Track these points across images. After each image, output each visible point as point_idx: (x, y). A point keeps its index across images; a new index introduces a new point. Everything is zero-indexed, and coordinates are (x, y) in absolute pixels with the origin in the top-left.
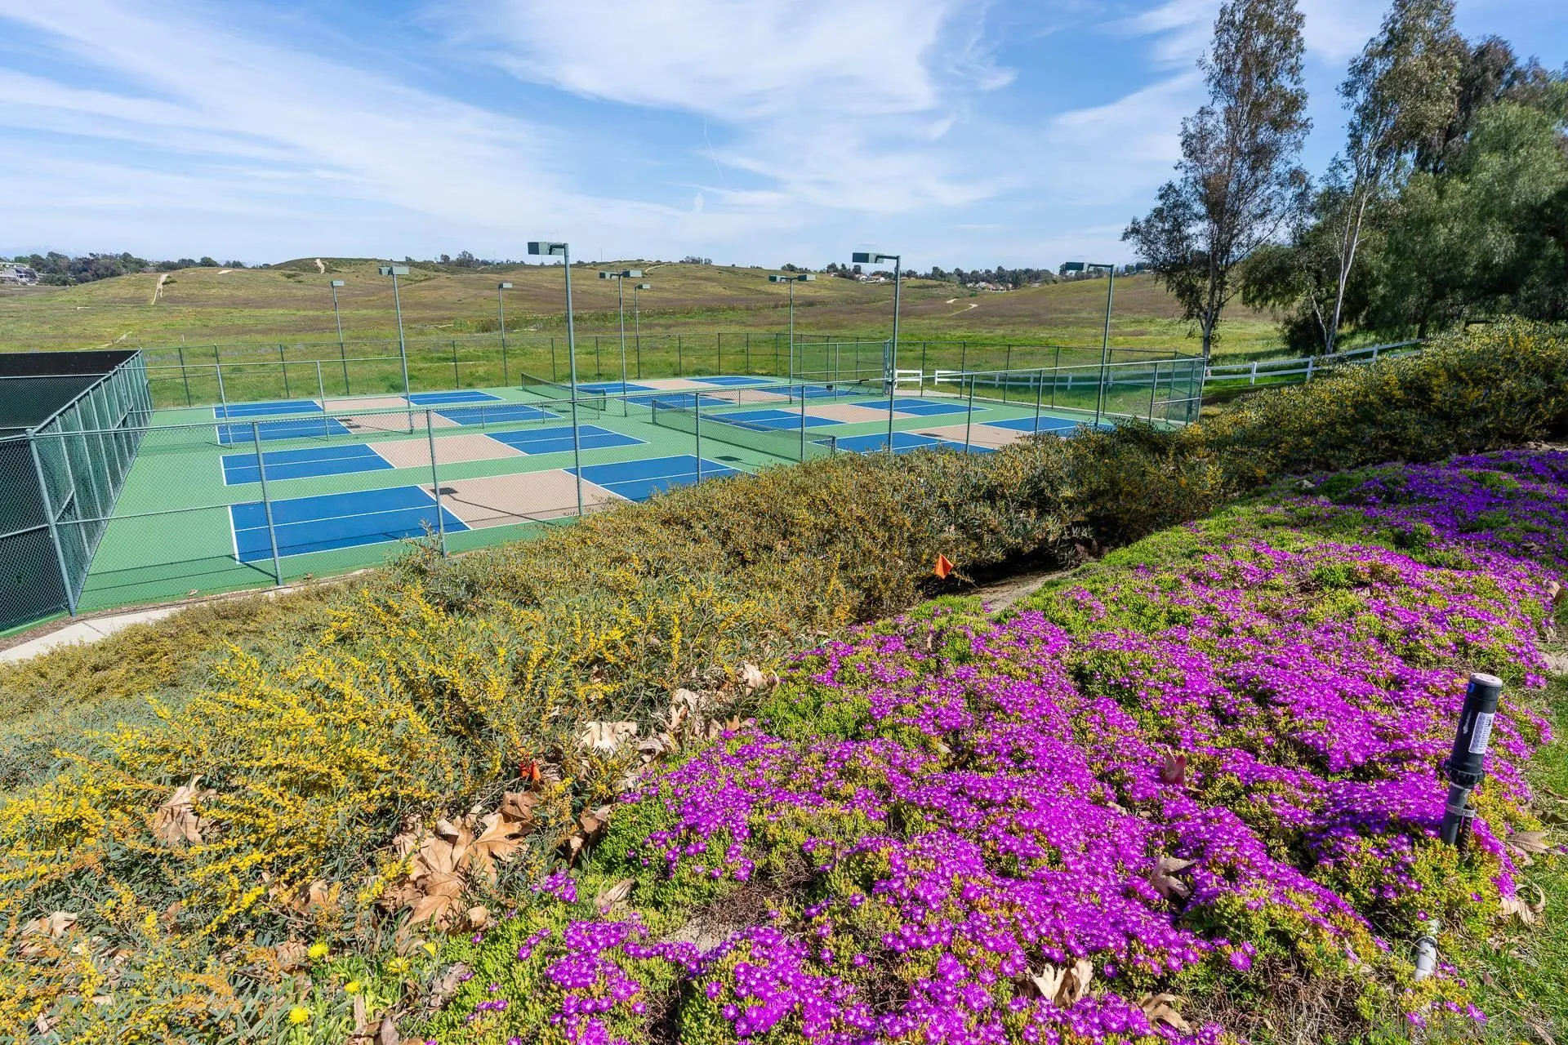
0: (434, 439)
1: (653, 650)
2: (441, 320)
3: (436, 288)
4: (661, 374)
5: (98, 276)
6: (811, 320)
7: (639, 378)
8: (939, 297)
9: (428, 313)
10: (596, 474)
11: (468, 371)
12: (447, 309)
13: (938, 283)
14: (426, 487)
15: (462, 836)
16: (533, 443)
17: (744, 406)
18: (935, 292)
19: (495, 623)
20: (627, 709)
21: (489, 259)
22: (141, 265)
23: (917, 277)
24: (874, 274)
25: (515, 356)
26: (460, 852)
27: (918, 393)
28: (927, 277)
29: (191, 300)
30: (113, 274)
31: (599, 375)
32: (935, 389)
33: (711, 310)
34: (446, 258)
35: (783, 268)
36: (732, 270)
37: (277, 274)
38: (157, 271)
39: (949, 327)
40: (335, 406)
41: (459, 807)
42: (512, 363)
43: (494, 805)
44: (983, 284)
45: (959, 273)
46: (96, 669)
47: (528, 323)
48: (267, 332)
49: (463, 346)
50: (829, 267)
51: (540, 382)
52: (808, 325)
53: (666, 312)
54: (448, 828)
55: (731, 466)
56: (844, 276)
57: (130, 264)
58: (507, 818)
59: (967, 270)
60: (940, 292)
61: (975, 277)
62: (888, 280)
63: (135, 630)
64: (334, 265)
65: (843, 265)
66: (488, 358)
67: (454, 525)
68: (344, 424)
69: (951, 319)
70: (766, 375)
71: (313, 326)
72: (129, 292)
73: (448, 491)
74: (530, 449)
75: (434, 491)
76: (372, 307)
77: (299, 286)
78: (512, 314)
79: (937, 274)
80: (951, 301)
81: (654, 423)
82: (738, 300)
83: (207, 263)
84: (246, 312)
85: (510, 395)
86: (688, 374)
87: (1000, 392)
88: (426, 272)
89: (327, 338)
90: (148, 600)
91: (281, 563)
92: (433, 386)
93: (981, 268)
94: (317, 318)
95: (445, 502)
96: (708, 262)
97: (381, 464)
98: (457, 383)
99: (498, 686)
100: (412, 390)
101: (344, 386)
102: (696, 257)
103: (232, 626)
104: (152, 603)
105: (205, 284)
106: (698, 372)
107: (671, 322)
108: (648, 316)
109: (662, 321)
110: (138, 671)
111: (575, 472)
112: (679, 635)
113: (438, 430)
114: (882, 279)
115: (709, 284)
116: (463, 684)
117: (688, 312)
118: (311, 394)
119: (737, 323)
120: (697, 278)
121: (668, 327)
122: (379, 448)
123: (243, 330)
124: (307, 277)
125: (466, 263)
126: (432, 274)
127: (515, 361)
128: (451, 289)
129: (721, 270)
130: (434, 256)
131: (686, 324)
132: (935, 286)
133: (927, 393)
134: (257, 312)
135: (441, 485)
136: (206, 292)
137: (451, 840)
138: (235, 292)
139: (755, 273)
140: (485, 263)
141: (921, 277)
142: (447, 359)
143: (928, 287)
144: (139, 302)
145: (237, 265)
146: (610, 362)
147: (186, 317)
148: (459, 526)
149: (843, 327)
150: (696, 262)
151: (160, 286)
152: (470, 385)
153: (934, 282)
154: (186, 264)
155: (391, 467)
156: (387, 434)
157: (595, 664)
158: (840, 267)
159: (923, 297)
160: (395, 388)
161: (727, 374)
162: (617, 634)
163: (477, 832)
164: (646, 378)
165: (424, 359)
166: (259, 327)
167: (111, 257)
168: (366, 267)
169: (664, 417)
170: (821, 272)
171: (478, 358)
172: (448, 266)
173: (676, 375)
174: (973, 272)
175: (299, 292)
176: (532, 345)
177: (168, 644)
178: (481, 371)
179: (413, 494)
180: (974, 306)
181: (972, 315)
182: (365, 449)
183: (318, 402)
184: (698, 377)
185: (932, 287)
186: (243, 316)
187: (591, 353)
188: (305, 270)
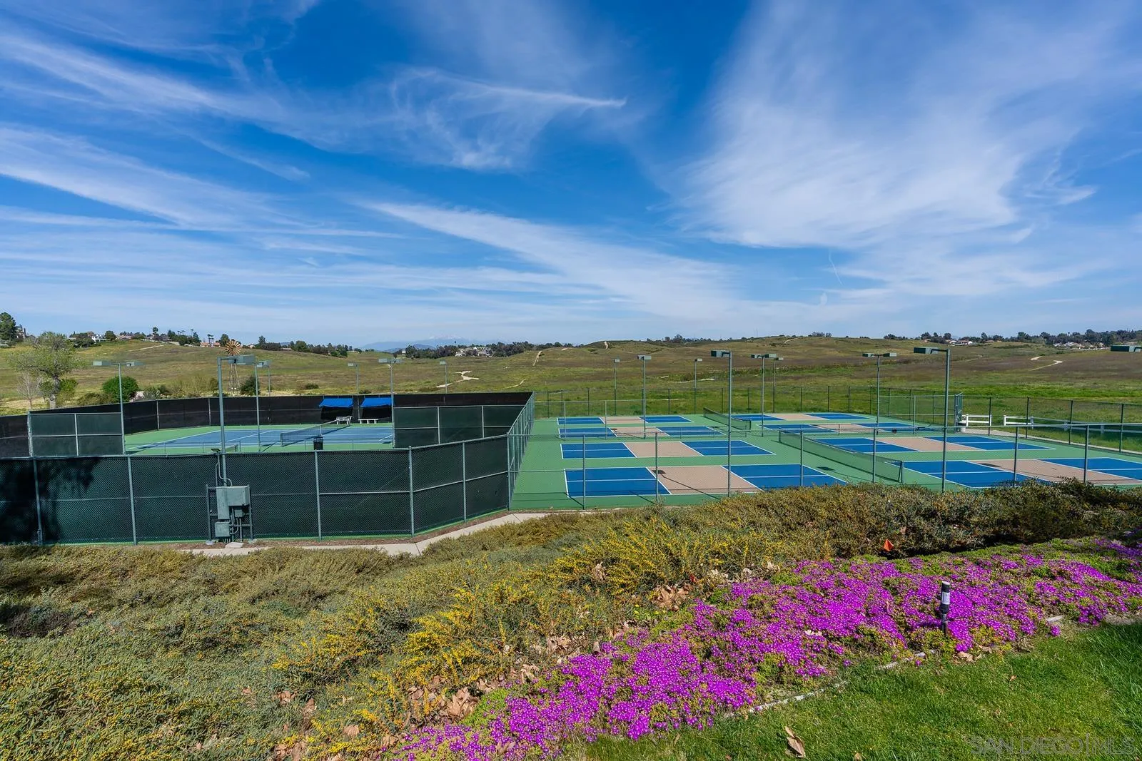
0: (658, 442)
1: (737, 552)
2: (663, 373)
3: (661, 356)
4: (789, 410)
5: (515, 353)
6: (904, 374)
7: (774, 412)
8: (1024, 355)
9: (656, 369)
10: (740, 471)
11: (675, 404)
12: (666, 367)
13: (1023, 344)
14: (650, 469)
15: (672, 591)
16: (708, 449)
17: (842, 434)
18: (1020, 350)
19: (685, 534)
20: (726, 569)
21: (690, 338)
22: (531, 346)
23: (1003, 340)
24: (963, 339)
25: (701, 396)
26: (671, 595)
27: (986, 432)
28: (1013, 339)
29: (548, 363)
30: (521, 352)
31: (749, 410)
32: (1001, 429)
33: (828, 367)
34: (668, 338)
35: (886, 337)
36: (846, 340)
37: (585, 350)
38: (537, 350)
39: (1029, 380)
40: (609, 421)
41: (671, 583)
42: (699, 400)
43: (681, 586)
44: (1071, 344)
45: (1046, 336)
46: (519, 535)
47: (710, 376)
48: (580, 380)
49: (673, 390)
50: (923, 335)
51: (712, 413)
52: (901, 378)
53: (798, 369)
54: (669, 588)
55: (827, 474)
56: (935, 341)
57: (528, 346)
58: (685, 590)
59: (1054, 333)
60: (1027, 351)
61: (1063, 339)
62: (975, 343)
63: (532, 520)
64: (612, 344)
65: (935, 334)
66: (686, 397)
67: (663, 491)
68: (613, 431)
69: (1031, 373)
70: (863, 413)
71: (599, 377)
72: (525, 360)
73: (661, 472)
74: (705, 452)
75: (655, 472)
76: (628, 366)
77: (595, 355)
78: (701, 370)
79: (1023, 337)
80: (1036, 358)
81: (780, 442)
82: (849, 359)
83: (558, 345)
84: (572, 369)
85: (695, 420)
86: (806, 410)
87: (1066, 435)
88: (657, 346)
89: (606, 383)
90: (537, 509)
91: (586, 499)
92: (656, 412)
93: (1069, 331)
94: (602, 372)
95: (660, 479)
96: (829, 336)
97: (628, 454)
98: (669, 411)
99: (685, 551)
100: (647, 414)
101: (614, 411)
102: (820, 332)
103: (567, 525)
104: (537, 510)
105: (555, 355)
106: (814, 410)
107: (799, 375)
108: (784, 371)
109: (793, 375)
110: (532, 538)
111: (728, 467)
112: (747, 549)
113: (660, 438)
114: (970, 342)
115: (827, 349)
116: (673, 550)
117: (812, 369)
118: (598, 414)
119: (846, 376)
120: (821, 346)
121: (797, 378)
122: (629, 445)
123: (569, 379)
124: (599, 351)
125: (679, 341)
126: (660, 347)
127: (701, 399)
128: (670, 356)
129: (837, 340)
130: (662, 338)
131: (809, 377)
132: (1021, 347)
133: (995, 432)
134: (576, 369)
135: (660, 468)
136: (556, 359)
137: (669, 591)
138: (568, 359)
139: (864, 342)
140: (689, 340)
141: (1007, 340)
142: (664, 397)
143: (1014, 347)
144: (528, 364)
145: (569, 345)
146: (756, 402)
147: (546, 372)
148: (665, 492)
149: (930, 380)
150: (819, 335)
151: (538, 357)
152: (675, 413)
153: (1020, 344)
154: (549, 345)
155: (634, 456)
156: (634, 439)
157: (716, 554)
158: (932, 335)
159: (1009, 355)
160: (637, 413)
161: (833, 412)
162: (726, 545)
163: (676, 591)
164: (778, 412)
165: (653, 397)
166: (577, 377)
167: (520, 344)
168: (627, 345)
169: (785, 439)
170: (917, 339)
171: (681, 397)
172: (668, 342)
173: (798, 411)
174: (1060, 335)
175: (596, 358)
176: (711, 390)
177: (544, 529)
178: (682, 405)
179: (643, 472)
180: (1058, 362)
181: (1056, 369)
182: (622, 446)
183: (602, 419)
184: (813, 413)
185: (1018, 347)
186: (570, 371)
187: (745, 395)
188: (599, 347)
